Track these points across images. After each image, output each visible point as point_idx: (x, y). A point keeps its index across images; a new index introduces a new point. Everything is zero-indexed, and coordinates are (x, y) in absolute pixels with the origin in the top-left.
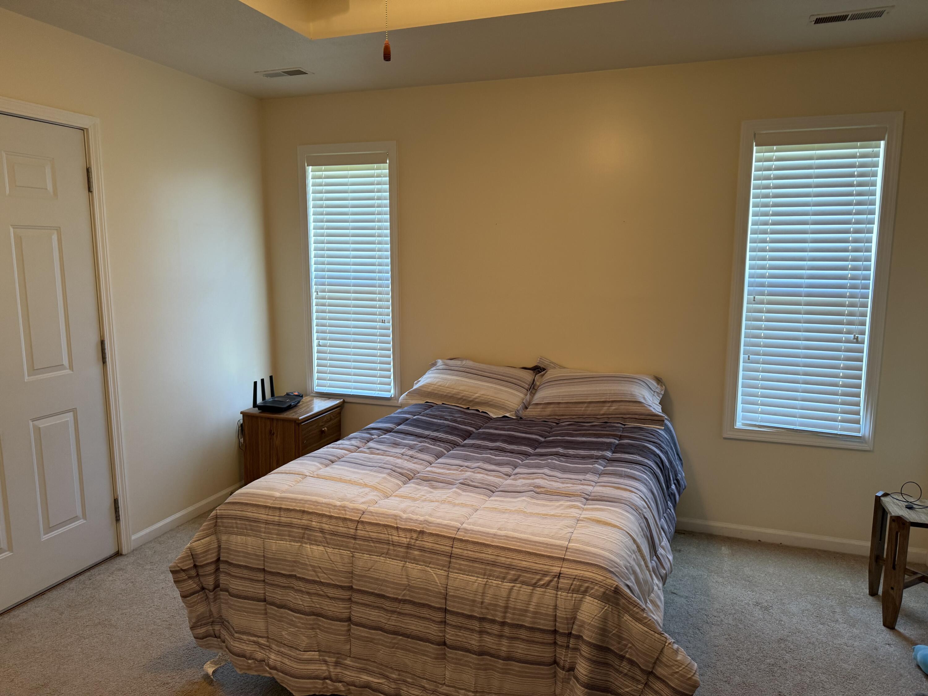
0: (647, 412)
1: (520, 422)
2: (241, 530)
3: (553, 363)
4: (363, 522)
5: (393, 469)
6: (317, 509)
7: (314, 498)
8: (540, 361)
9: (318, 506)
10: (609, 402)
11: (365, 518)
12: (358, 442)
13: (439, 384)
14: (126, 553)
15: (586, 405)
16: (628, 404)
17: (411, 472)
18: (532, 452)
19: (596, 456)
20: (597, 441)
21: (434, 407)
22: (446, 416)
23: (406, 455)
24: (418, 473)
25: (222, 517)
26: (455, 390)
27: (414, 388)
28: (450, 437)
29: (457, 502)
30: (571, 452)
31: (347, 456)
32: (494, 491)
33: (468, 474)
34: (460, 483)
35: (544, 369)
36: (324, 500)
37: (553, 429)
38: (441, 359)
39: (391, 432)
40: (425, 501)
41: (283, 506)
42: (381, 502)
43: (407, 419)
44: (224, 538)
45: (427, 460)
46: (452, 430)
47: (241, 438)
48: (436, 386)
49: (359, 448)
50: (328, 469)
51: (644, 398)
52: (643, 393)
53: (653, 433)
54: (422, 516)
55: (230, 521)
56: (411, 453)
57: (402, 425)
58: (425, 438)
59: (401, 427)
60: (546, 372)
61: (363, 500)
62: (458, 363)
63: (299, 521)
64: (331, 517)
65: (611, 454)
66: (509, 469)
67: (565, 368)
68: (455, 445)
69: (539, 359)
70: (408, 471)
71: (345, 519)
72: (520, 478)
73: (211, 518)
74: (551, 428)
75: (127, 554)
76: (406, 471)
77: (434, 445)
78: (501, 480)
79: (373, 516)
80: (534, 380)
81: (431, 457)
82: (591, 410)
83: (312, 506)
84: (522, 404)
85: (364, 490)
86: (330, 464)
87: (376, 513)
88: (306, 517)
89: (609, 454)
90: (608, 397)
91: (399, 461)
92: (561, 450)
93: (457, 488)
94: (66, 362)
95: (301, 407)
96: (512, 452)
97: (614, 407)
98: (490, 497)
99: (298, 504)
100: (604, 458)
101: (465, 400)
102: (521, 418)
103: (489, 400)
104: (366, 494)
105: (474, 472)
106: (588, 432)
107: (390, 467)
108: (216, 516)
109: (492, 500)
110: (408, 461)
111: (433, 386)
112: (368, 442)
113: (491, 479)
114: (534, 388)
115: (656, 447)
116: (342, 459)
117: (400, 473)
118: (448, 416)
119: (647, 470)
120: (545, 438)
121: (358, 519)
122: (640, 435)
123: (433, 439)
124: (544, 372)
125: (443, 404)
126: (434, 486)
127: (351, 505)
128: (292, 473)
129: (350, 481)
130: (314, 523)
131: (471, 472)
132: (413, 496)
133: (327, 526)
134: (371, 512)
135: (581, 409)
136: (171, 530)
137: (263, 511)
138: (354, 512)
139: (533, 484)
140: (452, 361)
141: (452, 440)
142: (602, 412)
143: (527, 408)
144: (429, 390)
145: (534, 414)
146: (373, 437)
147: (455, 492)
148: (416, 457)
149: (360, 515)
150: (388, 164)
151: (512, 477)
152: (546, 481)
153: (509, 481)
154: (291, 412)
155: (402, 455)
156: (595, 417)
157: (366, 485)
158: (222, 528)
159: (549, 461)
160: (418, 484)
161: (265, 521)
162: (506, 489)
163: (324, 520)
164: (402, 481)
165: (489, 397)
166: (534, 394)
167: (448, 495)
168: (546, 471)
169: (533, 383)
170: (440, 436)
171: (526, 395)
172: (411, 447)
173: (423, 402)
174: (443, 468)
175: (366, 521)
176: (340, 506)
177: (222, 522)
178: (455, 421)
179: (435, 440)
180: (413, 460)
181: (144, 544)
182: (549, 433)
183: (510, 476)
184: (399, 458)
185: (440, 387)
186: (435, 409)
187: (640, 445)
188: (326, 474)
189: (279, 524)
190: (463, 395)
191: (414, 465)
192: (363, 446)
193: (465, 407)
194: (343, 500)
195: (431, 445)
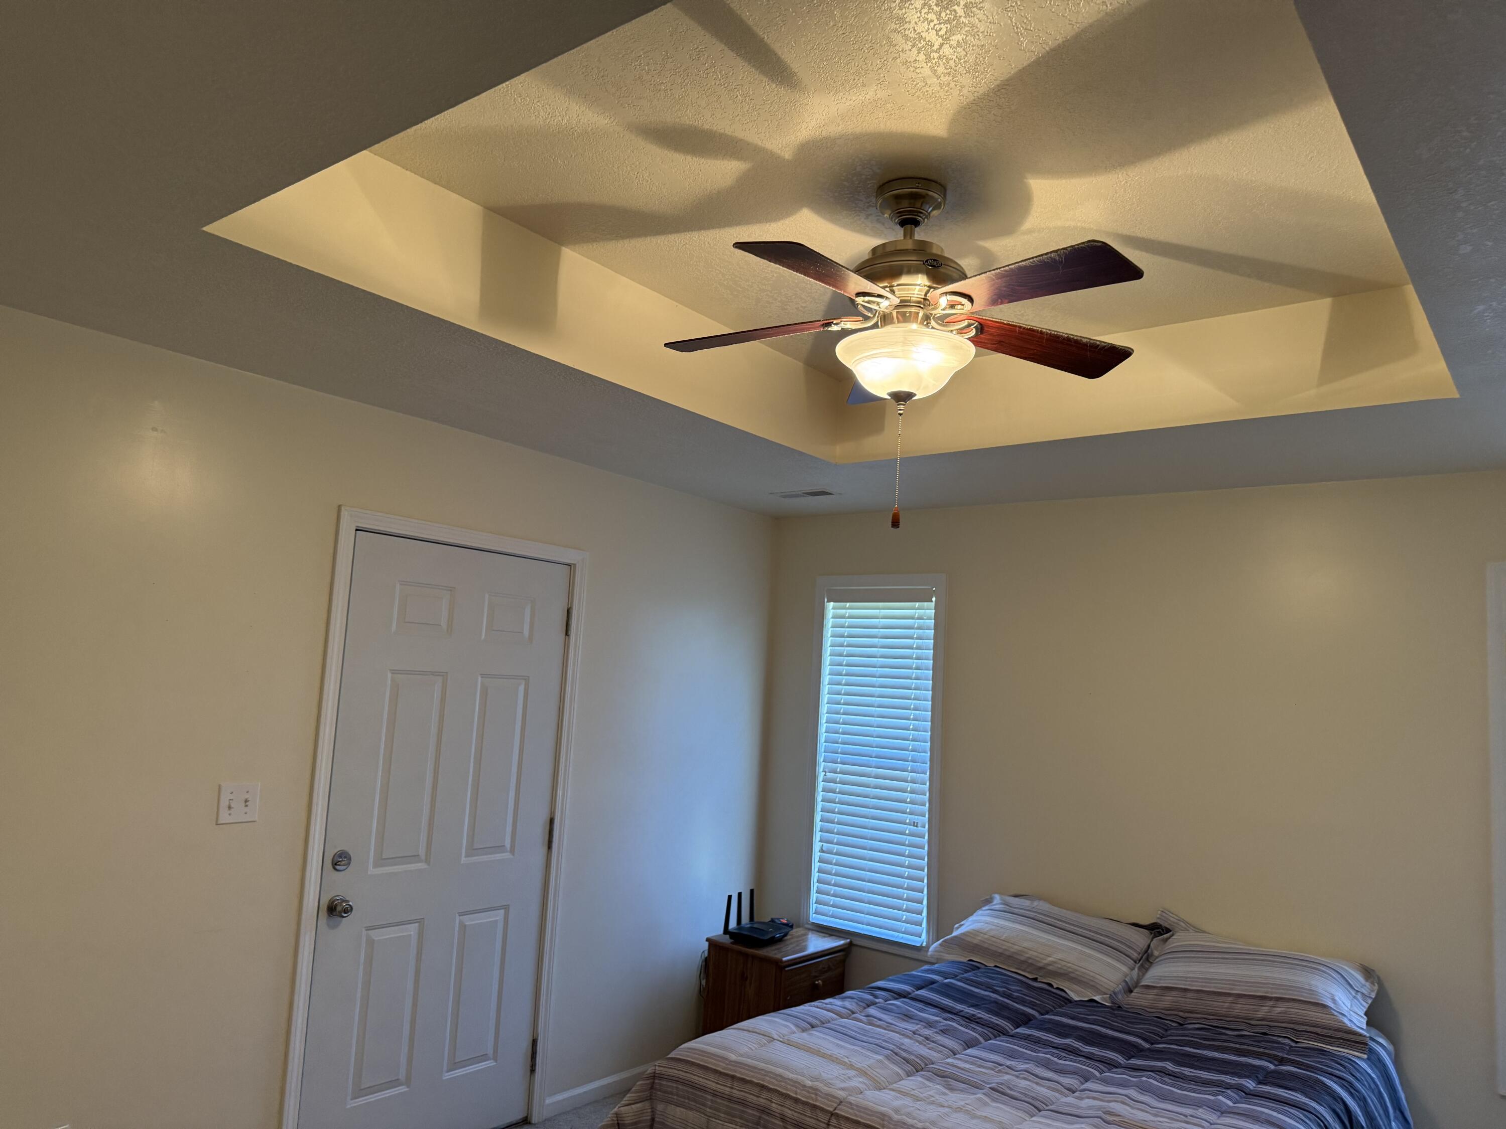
0: (1336, 1025)
1: (1116, 1012)
2: (682, 1100)
3: (1184, 921)
4: (838, 1116)
5: (895, 1051)
6: (781, 1086)
7: (779, 1071)
8: (1161, 915)
9: (781, 1081)
10: (1271, 999)
11: (841, 1110)
12: (854, 1004)
13: (992, 933)
14: (536, 1122)
15: (1230, 999)
16: (1302, 1006)
17: (921, 1060)
18: (1122, 1062)
19: (1228, 1083)
20: (1237, 1061)
21: (980, 970)
22: (997, 986)
23: (920, 1035)
24: (933, 1064)
25: (661, 1077)
26: (1016, 947)
27: (954, 934)
28: (995, 1020)
29: (979, 1113)
30: (1187, 1071)
31: (834, 1022)
32: (1041, 1108)
33: (1006, 1077)
34: (990, 1088)
35: (1168, 931)
36: (791, 1076)
37: (1169, 1033)
38: (1000, 893)
39: (905, 997)
40: (932, 1103)
41: (738, 1075)
42: (868, 1093)
43: (933, 982)
44: (660, 1107)
45: (950, 1047)
46: (999, 1009)
47: (703, 979)
48: (986, 936)
49: (853, 1013)
50: (805, 1035)
51: (1334, 1001)
52: (1333, 991)
53: (1342, 1062)
54: (920, 1121)
55: (670, 1084)
56: (927, 1032)
57: (924, 989)
58: (955, 1014)
59: (923, 992)
60: (1173, 935)
61: (843, 1085)
62: (1026, 903)
63: (755, 1098)
64: (796, 1100)
65: (1254, 1085)
66: (1075, 1081)
67: (1204, 932)
68: (1000, 1032)
69: (1159, 912)
70: (917, 1057)
71: (814, 1107)
72: (1088, 1098)
73: (649, 1076)
74: (1166, 1030)
75: (537, 1124)
76: (913, 1057)
77: (966, 1027)
78: (1057, 1095)
79: (852, 1109)
80: (1149, 946)
81: (957, 1045)
82: (1240, 1009)
83: (774, 1081)
84: (1124, 984)
85: (847, 1071)
86: (809, 1029)
87: (857, 1106)
88: (765, 1094)
89: (1250, 1084)
90: (1269, 990)
91: (907, 1041)
92: (1169, 1066)
93: (984, 1094)
94: (508, 844)
95: (787, 943)
96: (1089, 1057)
97: (1280, 1009)
98: (1032, 1117)
99: (757, 1075)
100: (1239, 1088)
101: (1032, 964)
102: (1119, 1007)
103: (1070, 970)
104: (849, 1078)
105: (1017, 1077)
106: (1226, 1044)
107: (891, 1047)
108: (653, 1075)
109: (1034, 1121)
110: (920, 1043)
111: (982, 935)
112: (868, 1006)
113: (1042, 1091)
114: (1147, 959)
115: (1342, 1086)
116: (824, 1025)
117: (904, 1059)
118: (1000, 987)
119: (1310, 1119)
120: (1152, 1044)
121: (831, 1109)
122: (1319, 1062)
123: (967, 1018)
124: (1168, 935)
125: (996, 966)
126: (950, 1085)
127: (826, 1088)
128: (756, 1033)
129: (830, 1056)
130: (774, 1105)
131: (1013, 1075)
132: (916, 1093)
133: (789, 1112)
134: (851, 1103)
135: (1222, 1006)
136: (596, 1102)
137: (712, 1076)
138: (828, 1100)
139: (1104, 1108)
140: (1017, 899)
141: (997, 1025)
142: (1260, 1015)
143: (1131, 991)
144: (975, 942)
145: (1144, 1003)
146: (877, 1000)
147: (979, 1099)
148: (934, 1039)
149: (835, 1105)
150: (933, 604)
151: (1076, 1094)
152: (1128, 1108)
153: (1070, 1099)
154: (774, 948)
155: (914, 1033)
156: (1247, 1021)
157: (851, 1067)
158: (659, 1093)
159: (1144, 1079)
160: (928, 1079)
161: (712, 1092)
162: (1061, 1109)
163: (788, 1103)
164: (905, 1070)
165: (1070, 965)
166: (1147, 970)
167: (967, 1102)
168: (1132, 1092)
169: (1146, 951)
170: (979, 1015)
171: (1132, 969)
172: (930, 1025)
173: (965, 960)
174: (972, 1063)
175: (841, 1115)
176: (811, 1087)
177: (660, 1085)
178: (1009, 997)
179: (970, 1019)
180: (929, 1044)
181: (560, 1115)
182: (1162, 1037)
183: (1074, 1092)
184: (908, 1037)
185: (994, 939)
186: (981, 972)
187: (1310, 1077)
188: (800, 1041)
189: (730, 1099)
190: (1027, 955)
191: (928, 1051)
192: (860, 1012)
193: (1030, 977)
194: (817, 1079)
195: (962, 1025)
